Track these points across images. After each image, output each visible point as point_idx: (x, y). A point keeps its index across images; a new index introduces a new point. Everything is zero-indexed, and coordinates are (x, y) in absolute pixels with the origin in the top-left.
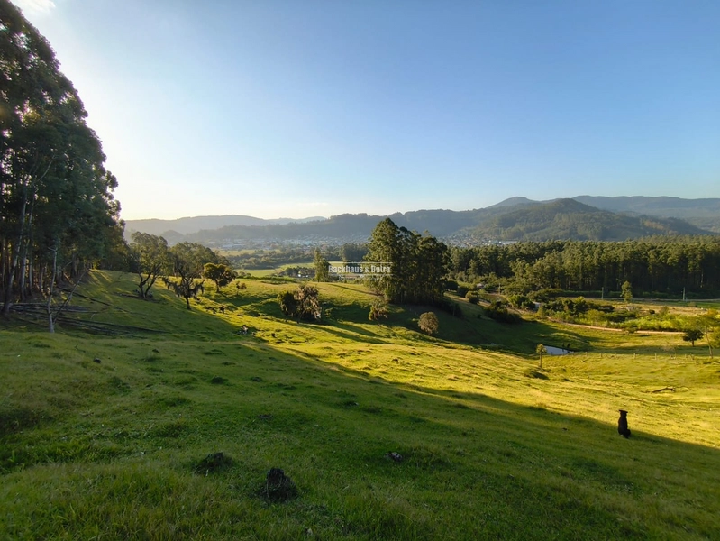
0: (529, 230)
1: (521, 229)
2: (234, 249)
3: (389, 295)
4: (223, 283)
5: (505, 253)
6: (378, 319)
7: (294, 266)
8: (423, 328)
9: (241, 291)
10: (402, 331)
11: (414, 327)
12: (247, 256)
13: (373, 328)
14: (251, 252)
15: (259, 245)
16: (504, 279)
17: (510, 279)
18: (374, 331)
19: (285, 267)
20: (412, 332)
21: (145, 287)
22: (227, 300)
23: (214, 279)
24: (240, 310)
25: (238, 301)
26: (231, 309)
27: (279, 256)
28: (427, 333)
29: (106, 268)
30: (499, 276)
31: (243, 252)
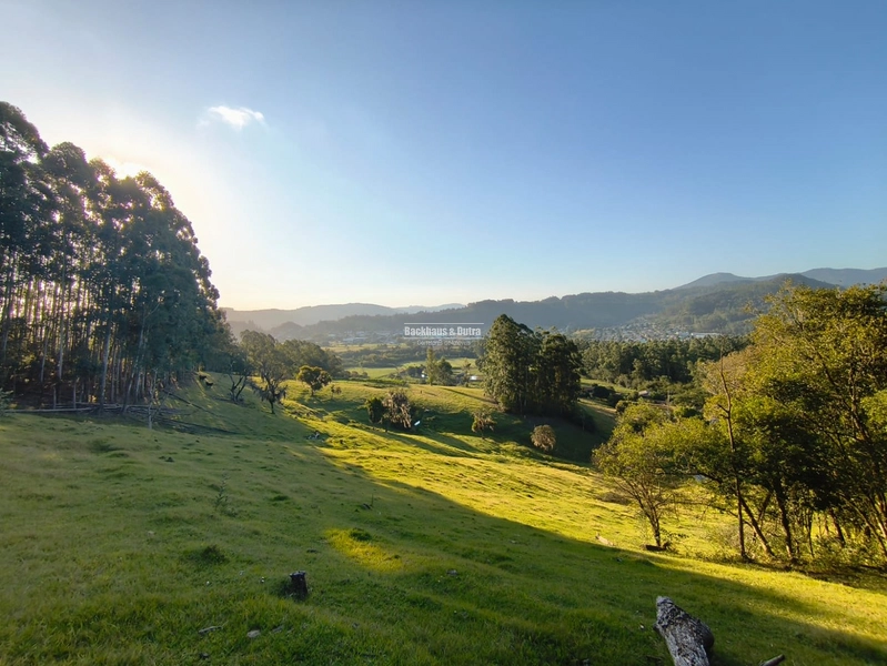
0: (734, 318)
1: (723, 316)
2: (355, 343)
3: (505, 404)
4: (318, 387)
5: (684, 351)
6: (483, 431)
7: (417, 364)
8: (536, 443)
9: (335, 396)
10: (511, 446)
11: (527, 441)
12: (367, 352)
13: (473, 441)
14: (372, 346)
15: (384, 338)
16: (678, 386)
17: (688, 385)
18: (473, 445)
19: (406, 366)
20: (523, 448)
21: (237, 390)
22: (320, 405)
23: (309, 382)
24: (330, 416)
25: (331, 405)
26: (320, 415)
27: (404, 351)
28: (542, 450)
29: (211, 370)
30: (674, 380)
31: (365, 346)
